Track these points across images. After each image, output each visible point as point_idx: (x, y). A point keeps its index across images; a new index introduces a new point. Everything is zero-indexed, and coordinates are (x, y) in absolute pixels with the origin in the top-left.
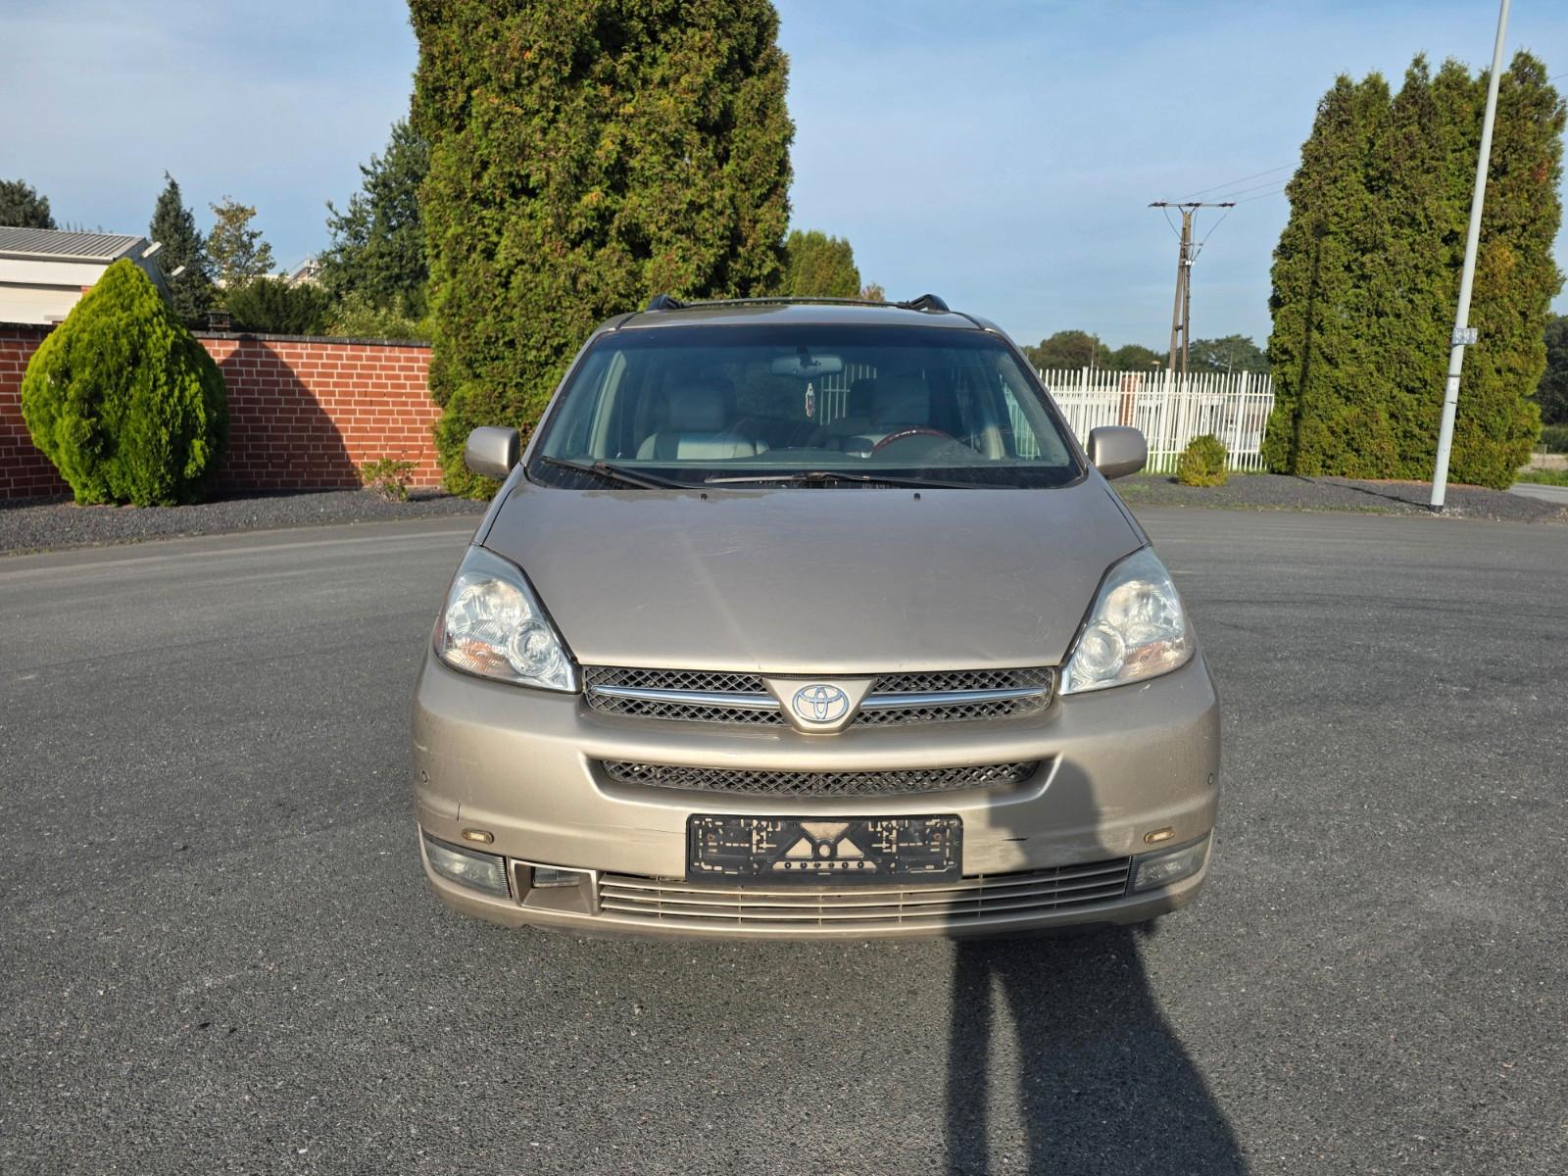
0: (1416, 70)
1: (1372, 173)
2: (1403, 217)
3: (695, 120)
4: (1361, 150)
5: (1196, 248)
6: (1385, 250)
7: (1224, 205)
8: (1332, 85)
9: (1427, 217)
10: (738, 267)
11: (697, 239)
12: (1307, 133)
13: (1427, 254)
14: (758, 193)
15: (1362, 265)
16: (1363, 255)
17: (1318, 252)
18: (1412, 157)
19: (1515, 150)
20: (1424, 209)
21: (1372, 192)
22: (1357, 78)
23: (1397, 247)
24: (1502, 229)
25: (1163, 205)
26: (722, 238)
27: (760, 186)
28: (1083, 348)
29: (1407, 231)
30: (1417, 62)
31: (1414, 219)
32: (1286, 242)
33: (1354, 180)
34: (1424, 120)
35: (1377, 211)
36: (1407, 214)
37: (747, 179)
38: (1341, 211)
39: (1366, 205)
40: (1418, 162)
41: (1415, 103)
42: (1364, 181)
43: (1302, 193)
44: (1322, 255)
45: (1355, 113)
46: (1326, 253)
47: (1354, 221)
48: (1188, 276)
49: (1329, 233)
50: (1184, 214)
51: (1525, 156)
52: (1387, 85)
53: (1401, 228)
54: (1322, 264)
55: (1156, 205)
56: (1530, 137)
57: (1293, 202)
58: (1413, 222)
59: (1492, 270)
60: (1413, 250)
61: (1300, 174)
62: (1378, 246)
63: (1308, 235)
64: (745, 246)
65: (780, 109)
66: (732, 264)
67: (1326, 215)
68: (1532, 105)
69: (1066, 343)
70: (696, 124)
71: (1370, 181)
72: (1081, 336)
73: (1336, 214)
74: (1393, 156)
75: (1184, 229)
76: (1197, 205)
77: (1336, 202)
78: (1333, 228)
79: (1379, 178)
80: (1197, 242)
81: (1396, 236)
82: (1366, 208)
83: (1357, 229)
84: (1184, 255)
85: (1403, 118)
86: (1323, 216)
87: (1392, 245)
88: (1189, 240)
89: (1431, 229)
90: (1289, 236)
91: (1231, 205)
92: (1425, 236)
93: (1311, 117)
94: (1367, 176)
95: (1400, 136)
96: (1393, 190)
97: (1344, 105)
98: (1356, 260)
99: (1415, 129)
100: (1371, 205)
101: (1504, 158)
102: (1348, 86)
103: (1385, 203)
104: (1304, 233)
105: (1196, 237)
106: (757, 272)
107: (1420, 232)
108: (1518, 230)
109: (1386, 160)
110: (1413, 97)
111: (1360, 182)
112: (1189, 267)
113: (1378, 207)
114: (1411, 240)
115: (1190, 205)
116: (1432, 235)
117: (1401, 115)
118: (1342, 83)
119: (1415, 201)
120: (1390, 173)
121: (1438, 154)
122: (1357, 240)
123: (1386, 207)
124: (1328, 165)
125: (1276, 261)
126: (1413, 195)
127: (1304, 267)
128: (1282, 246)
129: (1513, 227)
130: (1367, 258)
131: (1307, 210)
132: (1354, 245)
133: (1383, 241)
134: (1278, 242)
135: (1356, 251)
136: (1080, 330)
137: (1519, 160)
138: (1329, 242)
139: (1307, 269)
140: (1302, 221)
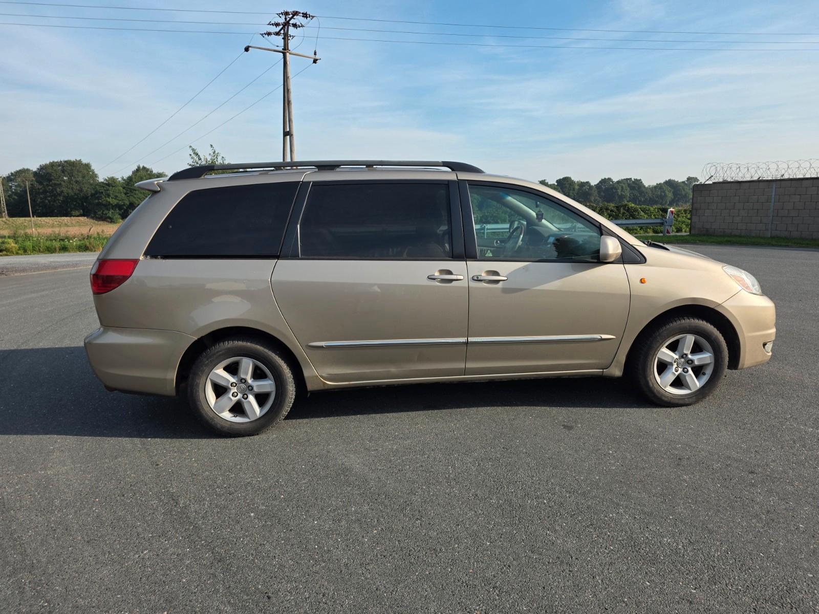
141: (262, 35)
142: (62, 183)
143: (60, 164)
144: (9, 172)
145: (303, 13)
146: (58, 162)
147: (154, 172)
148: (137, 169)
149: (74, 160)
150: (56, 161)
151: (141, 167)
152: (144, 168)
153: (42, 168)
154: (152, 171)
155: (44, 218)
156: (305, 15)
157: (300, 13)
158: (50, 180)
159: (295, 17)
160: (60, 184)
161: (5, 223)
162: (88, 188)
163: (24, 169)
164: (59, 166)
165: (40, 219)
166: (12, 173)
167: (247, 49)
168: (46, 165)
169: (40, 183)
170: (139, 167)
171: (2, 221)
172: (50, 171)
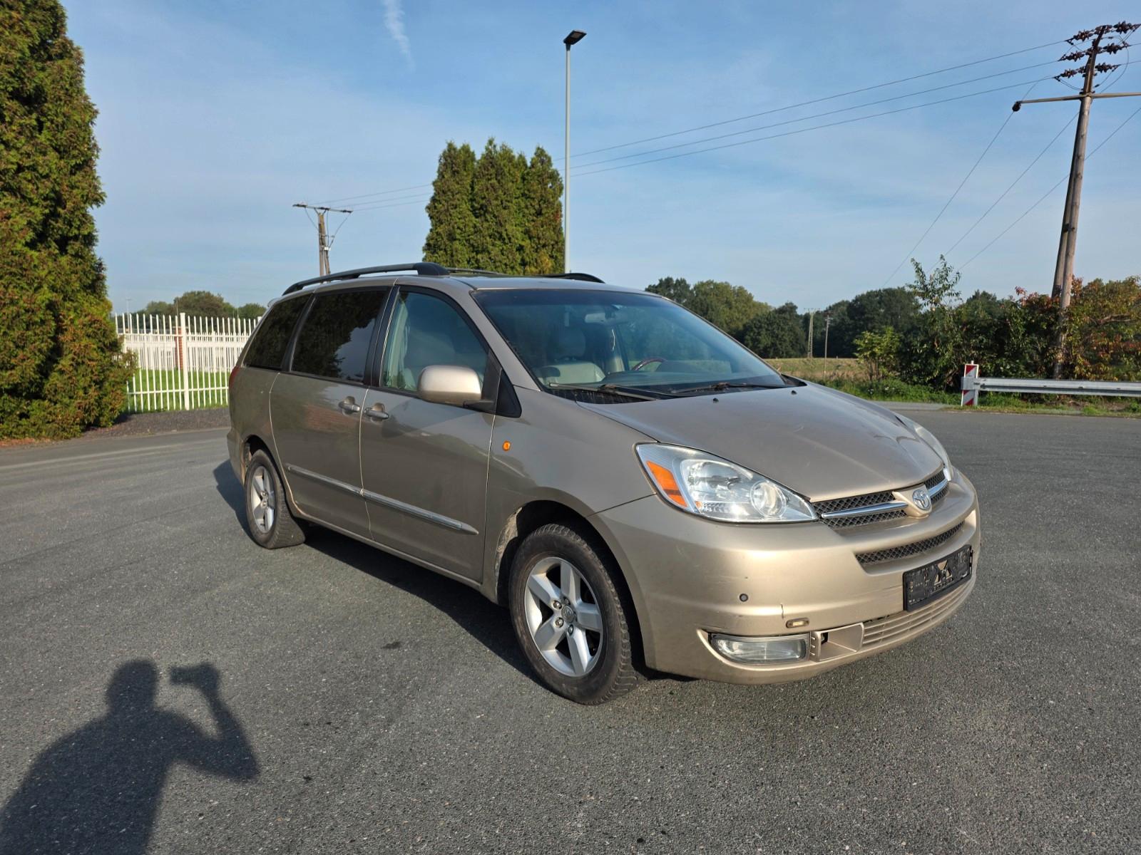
0: (490, 147)
1: (476, 205)
2: (496, 234)
3: (10, 89)
4: (468, 190)
5: (331, 239)
6: (489, 253)
7: (345, 211)
8: (445, 147)
9: (507, 235)
10: (60, 225)
11: (23, 197)
12: (435, 176)
13: (510, 257)
14: (73, 162)
15: (477, 261)
16: (477, 254)
17: (452, 250)
18: (496, 199)
19: (545, 202)
20: (506, 230)
21: (477, 217)
22: (458, 145)
23: (495, 251)
24: (544, 246)
25: (304, 206)
26: (45, 199)
27: (74, 157)
28: (212, 305)
29: (498, 242)
30: (491, 142)
31: (501, 236)
32: (431, 242)
33: (465, 207)
34: (499, 178)
35: (482, 229)
36: (498, 232)
37: (62, 149)
38: (461, 226)
39: (475, 225)
40: (500, 203)
41: (493, 167)
42: (471, 209)
43: (437, 212)
44: (454, 253)
45: (461, 167)
46: (456, 251)
47: (470, 233)
48: (327, 258)
49: (455, 239)
50: (319, 214)
51: (549, 205)
52: (473, 153)
53: (495, 240)
54: (455, 258)
55: (298, 205)
56: (551, 196)
57: (431, 217)
58: (501, 238)
59: (543, 268)
60: (503, 254)
61: (434, 200)
62: (485, 250)
63: (445, 239)
64: (64, 208)
65: (80, 91)
66: (53, 223)
67: (453, 228)
68: (548, 178)
69: (198, 301)
70: (11, 93)
71: (474, 210)
72: (209, 296)
73: (458, 228)
74: (487, 196)
75: (320, 225)
76: (327, 209)
77: (458, 220)
78: (458, 237)
79: (480, 209)
80: (331, 234)
81: (493, 245)
82: (475, 226)
83: (472, 238)
84: (322, 243)
85: (487, 174)
86: (451, 228)
87: (492, 250)
88: (324, 233)
89: (510, 242)
90: (432, 239)
91: (350, 212)
92: (508, 246)
93: (435, 166)
94: (472, 206)
95: (489, 186)
96: (488, 217)
97: (454, 161)
98: (473, 257)
99: (494, 181)
100: (478, 225)
101: (540, 205)
102: (455, 149)
103: (486, 225)
104: (442, 238)
105: (329, 230)
106: (76, 232)
107: (505, 244)
108: (551, 247)
109: (483, 198)
110: (491, 163)
111: (469, 210)
112: (327, 251)
113: (482, 226)
114: (501, 248)
115: (322, 208)
116: (511, 246)
117: (486, 172)
118: (451, 147)
119: (501, 225)
120: (486, 207)
121: (509, 199)
122: (473, 246)
123: (487, 226)
124: (451, 197)
125: (425, 254)
126: (500, 221)
127: (445, 259)
128: (428, 245)
129: (548, 245)
130: (479, 256)
131: (442, 223)
132: (471, 248)
133: (487, 247)
134: (425, 241)
135: (473, 252)
136: (206, 291)
137: (547, 208)
138: (457, 245)
139: (447, 261)
140: (439, 230)
141: (1057, 78)
142: (876, 317)
143: (878, 293)
144: (828, 306)
145: (1115, 26)
146: (876, 291)
147: (998, 299)
148: (973, 296)
149: (896, 288)
150: (874, 290)
151: (981, 292)
152: (985, 294)
153: (857, 299)
154: (996, 298)
155: (846, 359)
156: (1122, 28)
157: (1110, 27)
158: (863, 314)
159: (1104, 36)
160: (873, 318)
161: (805, 363)
162: (905, 323)
163: (843, 301)
164: (877, 296)
165: (841, 360)
166: (830, 307)
167: (1016, 107)
168: (863, 295)
169: (852, 318)
170: (977, 293)
171: (803, 362)
172: (865, 302)
